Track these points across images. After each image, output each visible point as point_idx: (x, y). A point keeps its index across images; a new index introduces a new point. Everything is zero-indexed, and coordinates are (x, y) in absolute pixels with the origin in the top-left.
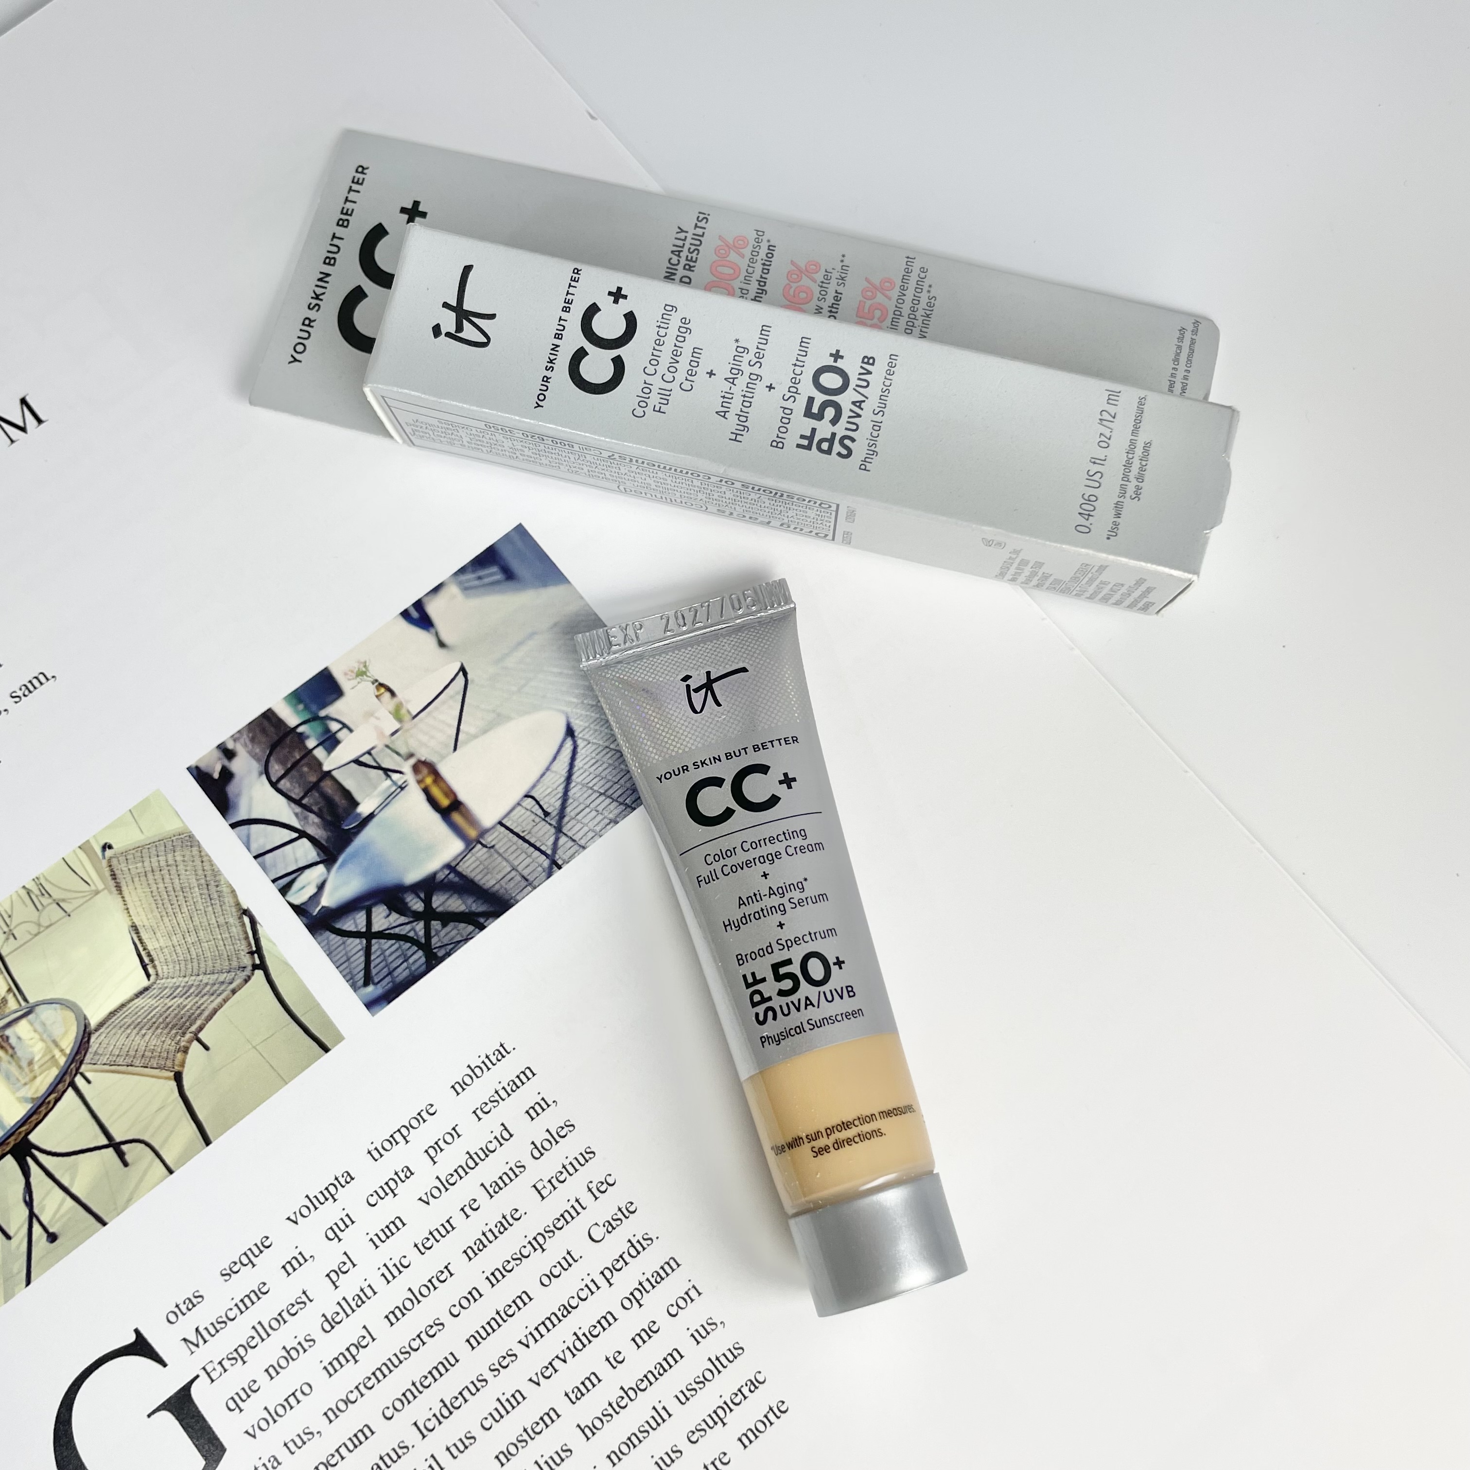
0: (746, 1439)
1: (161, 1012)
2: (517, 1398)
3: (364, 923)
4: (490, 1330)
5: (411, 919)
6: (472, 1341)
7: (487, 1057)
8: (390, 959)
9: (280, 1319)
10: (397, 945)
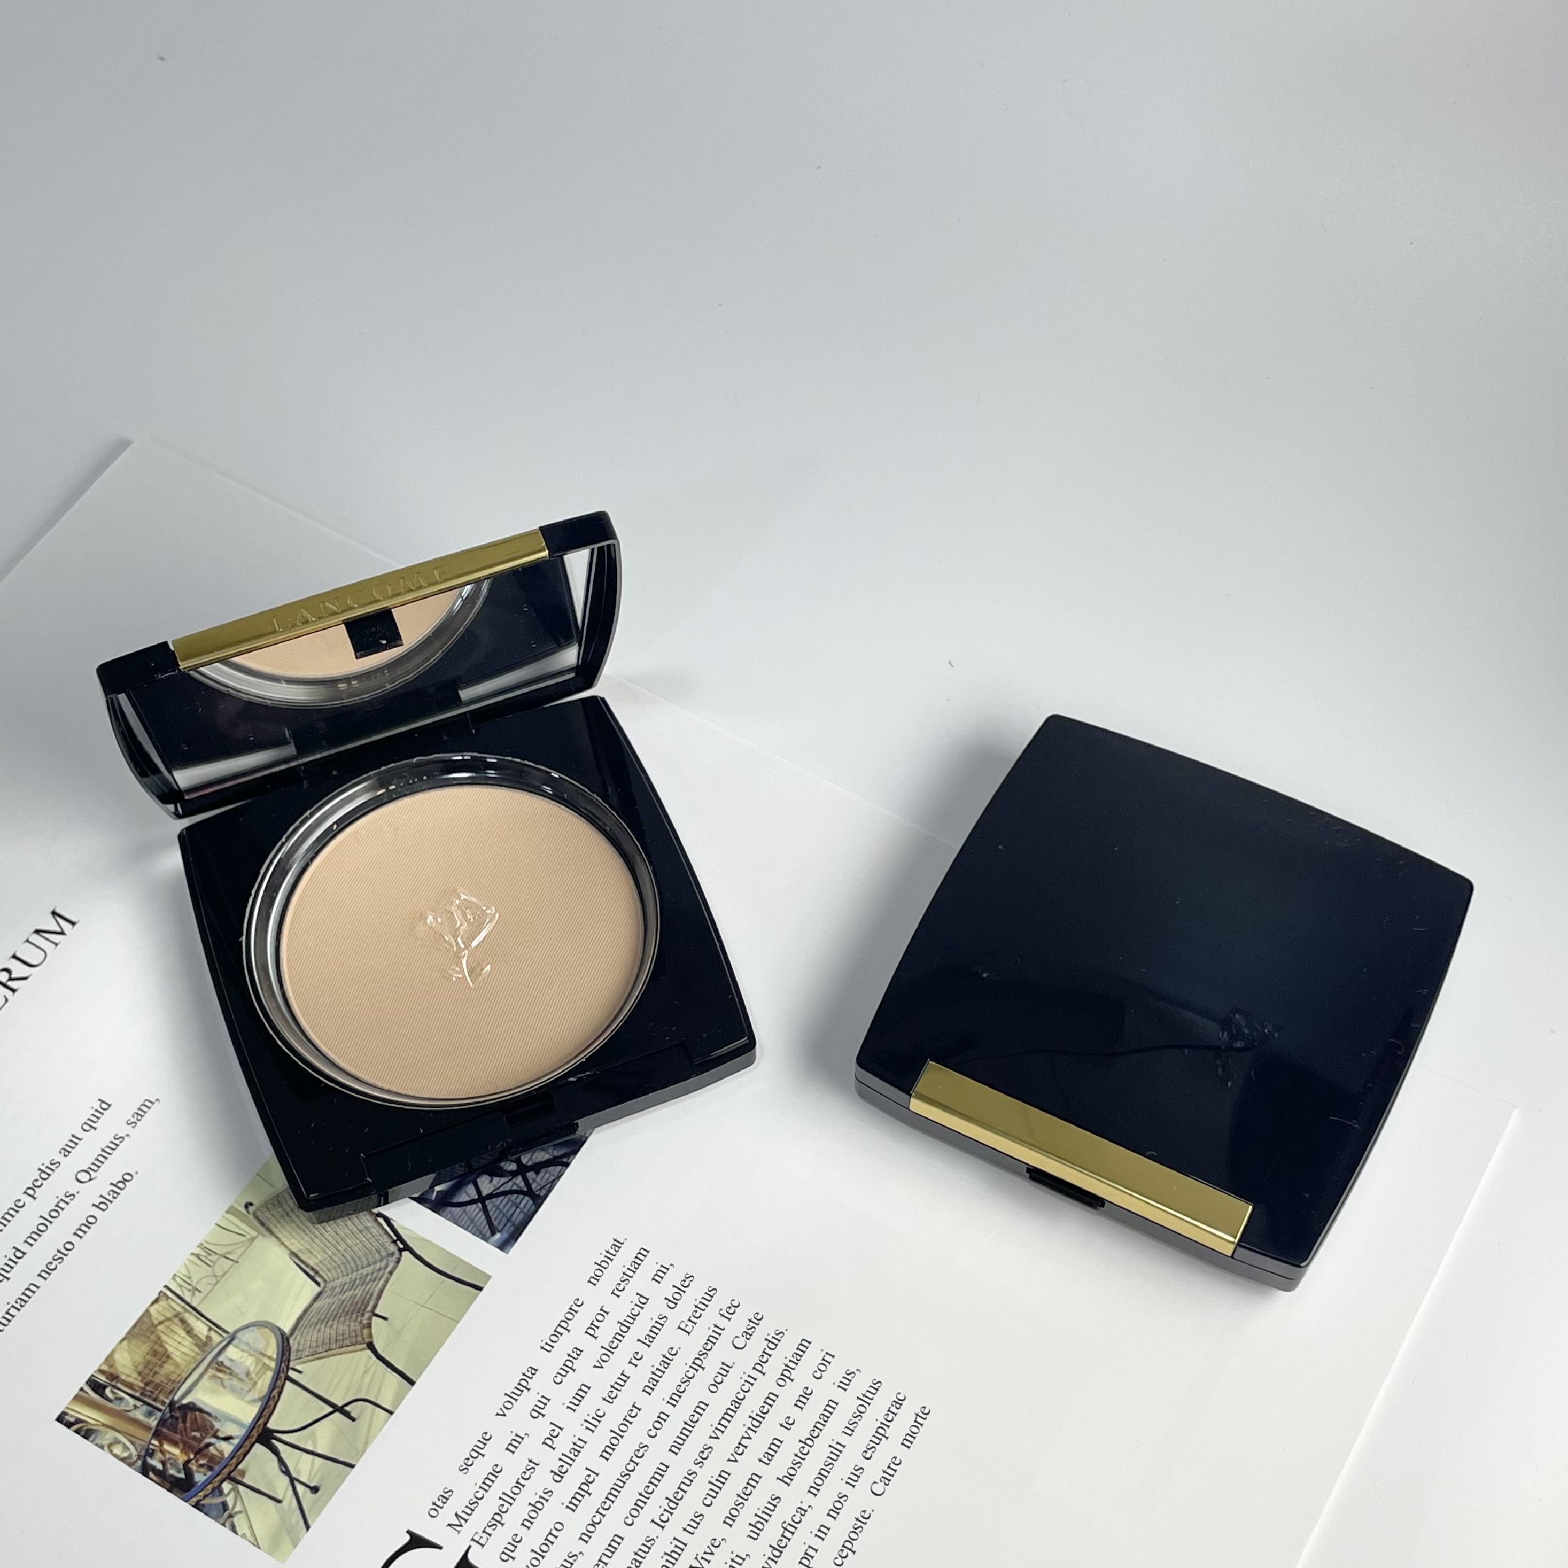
0: (907, 1442)
1: (339, 1306)
2: (724, 1476)
3: (475, 1192)
4: (684, 1437)
5: (510, 1177)
6: (674, 1449)
7: (607, 1252)
8: (505, 1211)
9: (519, 1485)
10: (506, 1199)
